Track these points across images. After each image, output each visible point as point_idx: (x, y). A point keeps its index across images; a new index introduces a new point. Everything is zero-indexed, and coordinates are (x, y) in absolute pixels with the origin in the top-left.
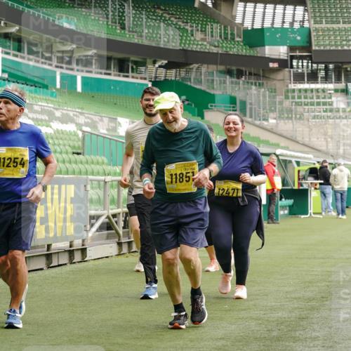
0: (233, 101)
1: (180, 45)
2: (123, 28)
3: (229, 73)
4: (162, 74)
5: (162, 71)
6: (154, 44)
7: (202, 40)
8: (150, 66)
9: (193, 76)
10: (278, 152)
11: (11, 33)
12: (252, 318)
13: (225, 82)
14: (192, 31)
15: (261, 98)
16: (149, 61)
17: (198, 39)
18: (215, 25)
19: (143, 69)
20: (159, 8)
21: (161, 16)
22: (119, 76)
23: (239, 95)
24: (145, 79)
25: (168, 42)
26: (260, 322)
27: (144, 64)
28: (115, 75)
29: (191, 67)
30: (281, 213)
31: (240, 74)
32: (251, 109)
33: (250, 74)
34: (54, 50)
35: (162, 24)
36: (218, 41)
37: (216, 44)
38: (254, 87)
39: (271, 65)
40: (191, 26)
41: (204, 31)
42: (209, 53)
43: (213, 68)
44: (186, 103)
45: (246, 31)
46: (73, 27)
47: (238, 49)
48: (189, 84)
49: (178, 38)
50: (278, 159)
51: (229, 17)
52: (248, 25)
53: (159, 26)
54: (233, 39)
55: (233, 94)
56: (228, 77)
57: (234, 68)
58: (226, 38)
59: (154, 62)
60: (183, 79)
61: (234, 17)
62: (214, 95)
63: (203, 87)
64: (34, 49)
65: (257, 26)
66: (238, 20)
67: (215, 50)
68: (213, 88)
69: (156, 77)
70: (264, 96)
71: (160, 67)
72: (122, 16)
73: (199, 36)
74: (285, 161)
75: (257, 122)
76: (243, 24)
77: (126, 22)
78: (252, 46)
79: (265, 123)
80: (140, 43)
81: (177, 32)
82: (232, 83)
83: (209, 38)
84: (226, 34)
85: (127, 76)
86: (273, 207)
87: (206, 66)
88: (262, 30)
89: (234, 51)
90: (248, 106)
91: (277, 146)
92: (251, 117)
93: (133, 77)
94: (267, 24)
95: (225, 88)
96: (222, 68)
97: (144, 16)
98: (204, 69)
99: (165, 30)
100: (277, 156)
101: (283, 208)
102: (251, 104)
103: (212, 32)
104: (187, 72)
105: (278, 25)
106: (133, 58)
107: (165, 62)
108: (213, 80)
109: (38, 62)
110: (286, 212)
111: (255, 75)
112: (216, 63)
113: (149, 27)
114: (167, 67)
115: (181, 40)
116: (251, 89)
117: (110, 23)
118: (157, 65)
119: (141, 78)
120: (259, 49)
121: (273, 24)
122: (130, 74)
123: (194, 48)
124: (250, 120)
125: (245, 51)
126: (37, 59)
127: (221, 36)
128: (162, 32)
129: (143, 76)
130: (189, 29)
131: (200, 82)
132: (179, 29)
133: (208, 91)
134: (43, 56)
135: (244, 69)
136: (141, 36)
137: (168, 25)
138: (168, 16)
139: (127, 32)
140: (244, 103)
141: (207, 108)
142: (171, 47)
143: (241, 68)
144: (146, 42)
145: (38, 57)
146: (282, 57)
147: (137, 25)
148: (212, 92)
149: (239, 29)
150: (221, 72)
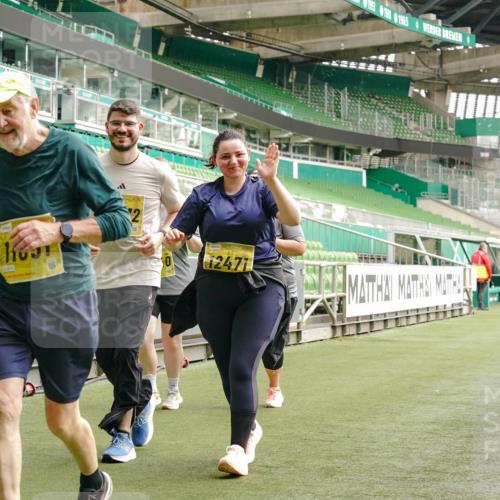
0: (445, 189)
1: (394, 134)
2: (339, 116)
3: (442, 161)
4: (376, 162)
5: (377, 159)
6: (368, 133)
7: (415, 129)
8: (365, 154)
9: (406, 164)
10: (489, 240)
11: (229, 120)
12: (462, 403)
13: (437, 172)
14: (406, 120)
15: (473, 187)
16: (364, 149)
17: (411, 128)
18: (428, 115)
19: (357, 157)
20: (373, 97)
21: (376, 106)
22: (335, 163)
23: (451, 184)
24: (360, 167)
25: (383, 130)
26: (470, 407)
27: (358, 152)
28: (331, 163)
29: (405, 155)
30: (491, 299)
31: (452, 163)
32: (462, 197)
33: (462, 163)
34: (271, 136)
35: (377, 113)
36: (431, 131)
37: (429, 133)
38: (465, 176)
39: (482, 154)
40: (405, 116)
41: (417, 120)
42: (422, 142)
43: (425, 156)
44: (399, 190)
45: (458, 121)
46: (291, 115)
47: (450, 138)
48: (402, 172)
49: (391, 126)
50: (489, 248)
51: (441, 106)
52: (460, 115)
53: (374, 116)
54: (445, 128)
55: (445, 183)
56: (440, 166)
57: (446, 157)
58: (439, 128)
59: (369, 151)
60: (397, 167)
61: (447, 107)
62: (426, 184)
63: (415, 176)
64: (252, 136)
65: (470, 116)
66: (451, 110)
67: (428, 139)
68: (426, 177)
69: (370, 165)
70: (475, 185)
71: (375, 155)
72: (337, 104)
73: (412, 125)
74: (495, 249)
75: (468, 211)
76: (455, 114)
77: (342, 111)
78: (463, 136)
79: (476, 211)
80: (355, 131)
81: (391, 121)
82: (444, 171)
83: (422, 127)
84: (439, 123)
85: (342, 164)
86: (482, 295)
87: (418, 155)
88: (474, 121)
89: (447, 140)
90: (460, 195)
91: (487, 234)
92: (462, 205)
93: (348, 165)
94: (479, 115)
95: (437, 177)
96: (435, 157)
97: (359, 106)
98: (417, 158)
99: (380, 119)
100: (488, 244)
101: (493, 294)
102: (462, 193)
103: (425, 122)
104: (401, 161)
105: (489, 115)
106: (348, 147)
107: (380, 150)
108: (425, 170)
109: (255, 148)
110: (496, 299)
111: (466, 164)
112: (428, 152)
113: (364, 116)
114: (381, 155)
115: (395, 129)
116: (462, 178)
117: (326, 111)
118: (371, 154)
119: (356, 166)
120: (470, 138)
121: (484, 114)
122: (345, 161)
123: (408, 137)
124: (461, 208)
125: (457, 141)
126: (255, 145)
127: (434, 126)
128: (377, 121)
129: (358, 163)
130: (403, 118)
131: (413, 171)
132: (393, 118)
133: (420, 179)
134: (261, 144)
135: (455, 158)
136: (356, 124)
137: (383, 114)
138: (382, 106)
139: (342, 121)
140: (455, 192)
141: (420, 196)
142: (385, 136)
143: (453, 157)
144: (361, 131)
145: (256, 143)
146: (493, 147)
147: (352, 114)
148: (425, 180)
149: (451, 119)
150: (434, 161)
